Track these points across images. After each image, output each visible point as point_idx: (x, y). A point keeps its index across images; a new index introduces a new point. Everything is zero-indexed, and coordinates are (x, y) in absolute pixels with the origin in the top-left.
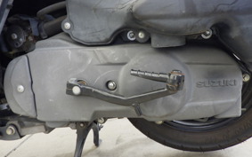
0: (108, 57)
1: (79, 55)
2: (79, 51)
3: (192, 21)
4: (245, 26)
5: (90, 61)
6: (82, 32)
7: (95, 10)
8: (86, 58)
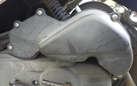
0: (33, 67)
1: (17, 65)
2: (17, 63)
3: (74, 57)
4: (106, 60)
5: (23, 69)
6: (18, 52)
7: (24, 41)
8: (21, 67)
